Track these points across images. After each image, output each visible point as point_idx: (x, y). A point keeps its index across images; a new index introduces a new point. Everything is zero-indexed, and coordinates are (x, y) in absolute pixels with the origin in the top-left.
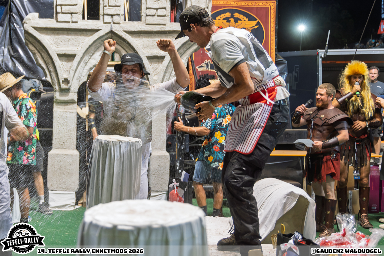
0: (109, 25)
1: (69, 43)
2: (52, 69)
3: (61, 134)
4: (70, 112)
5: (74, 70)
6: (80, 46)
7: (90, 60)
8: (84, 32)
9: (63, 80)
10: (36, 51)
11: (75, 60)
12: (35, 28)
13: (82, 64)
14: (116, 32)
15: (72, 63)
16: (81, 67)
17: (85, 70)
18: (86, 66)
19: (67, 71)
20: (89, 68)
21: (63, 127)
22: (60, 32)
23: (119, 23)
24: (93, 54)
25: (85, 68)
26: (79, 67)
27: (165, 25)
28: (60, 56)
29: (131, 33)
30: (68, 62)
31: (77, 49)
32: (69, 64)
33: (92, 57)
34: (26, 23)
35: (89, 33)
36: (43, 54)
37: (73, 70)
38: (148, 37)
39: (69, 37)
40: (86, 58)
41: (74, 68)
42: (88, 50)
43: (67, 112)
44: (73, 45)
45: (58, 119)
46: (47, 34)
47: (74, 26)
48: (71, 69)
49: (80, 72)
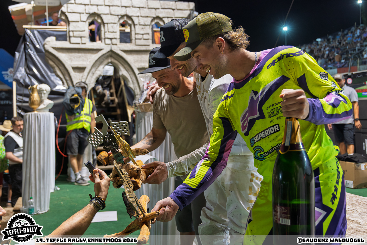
0: (109, 46)
1: (80, 59)
2: (68, 78)
6: (88, 61)
7: (96, 71)
8: (91, 51)
10: (55, 66)
12: (55, 48)
13: (91, 74)
14: (115, 51)
15: (83, 73)
22: (73, 51)
23: (116, 45)
24: (98, 67)
26: (89, 77)
27: (149, 45)
28: (74, 69)
29: (126, 52)
32: (81, 74)
34: (47, 44)
35: (95, 52)
36: (60, 67)
38: (137, 54)
39: (80, 55)
40: (93, 70)
41: (85, 77)
44: (83, 60)
46: (63, 52)
47: (83, 46)
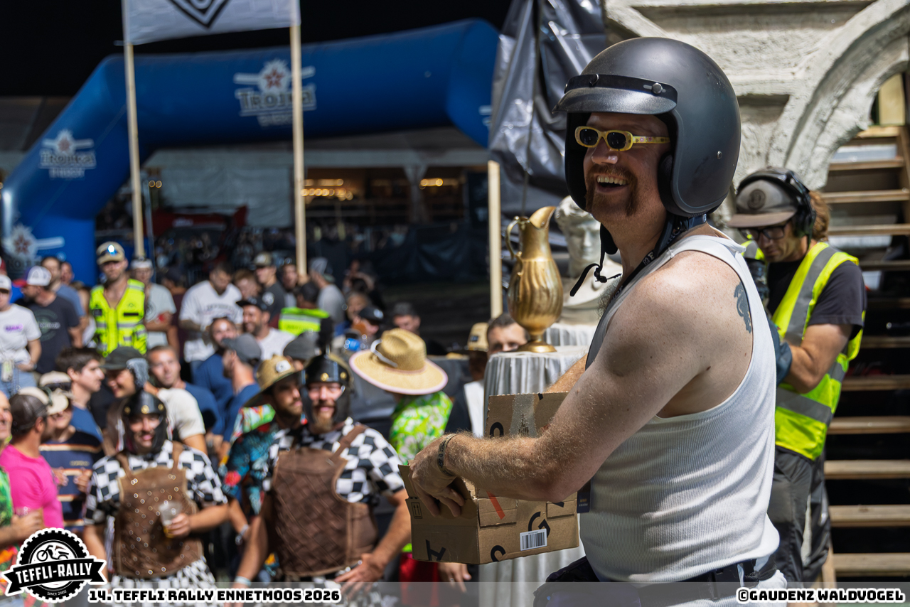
1: (764, 57)
5: (785, 149)
6: (801, 64)
7: (837, 111)
8: (815, 16)
11: (785, 114)
12: (648, 13)
13: (810, 127)
15: (774, 124)
16: (808, 137)
17: (818, 150)
18: (823, 136)
19: (759, 154)
20: (834, 139)
24: (847, 90)
25: (820, 142)
26: (801, 140)
30: (761, 122)
31: (791, 77)
32: (767, 129)
33: (844, 102)
35: (833, 18)
37: (780, 151)
40: (824, 105)
41: (783, 143)
42: (831, 76)
44: (776, 62)
48: (774, 146)
49: (802, 155)
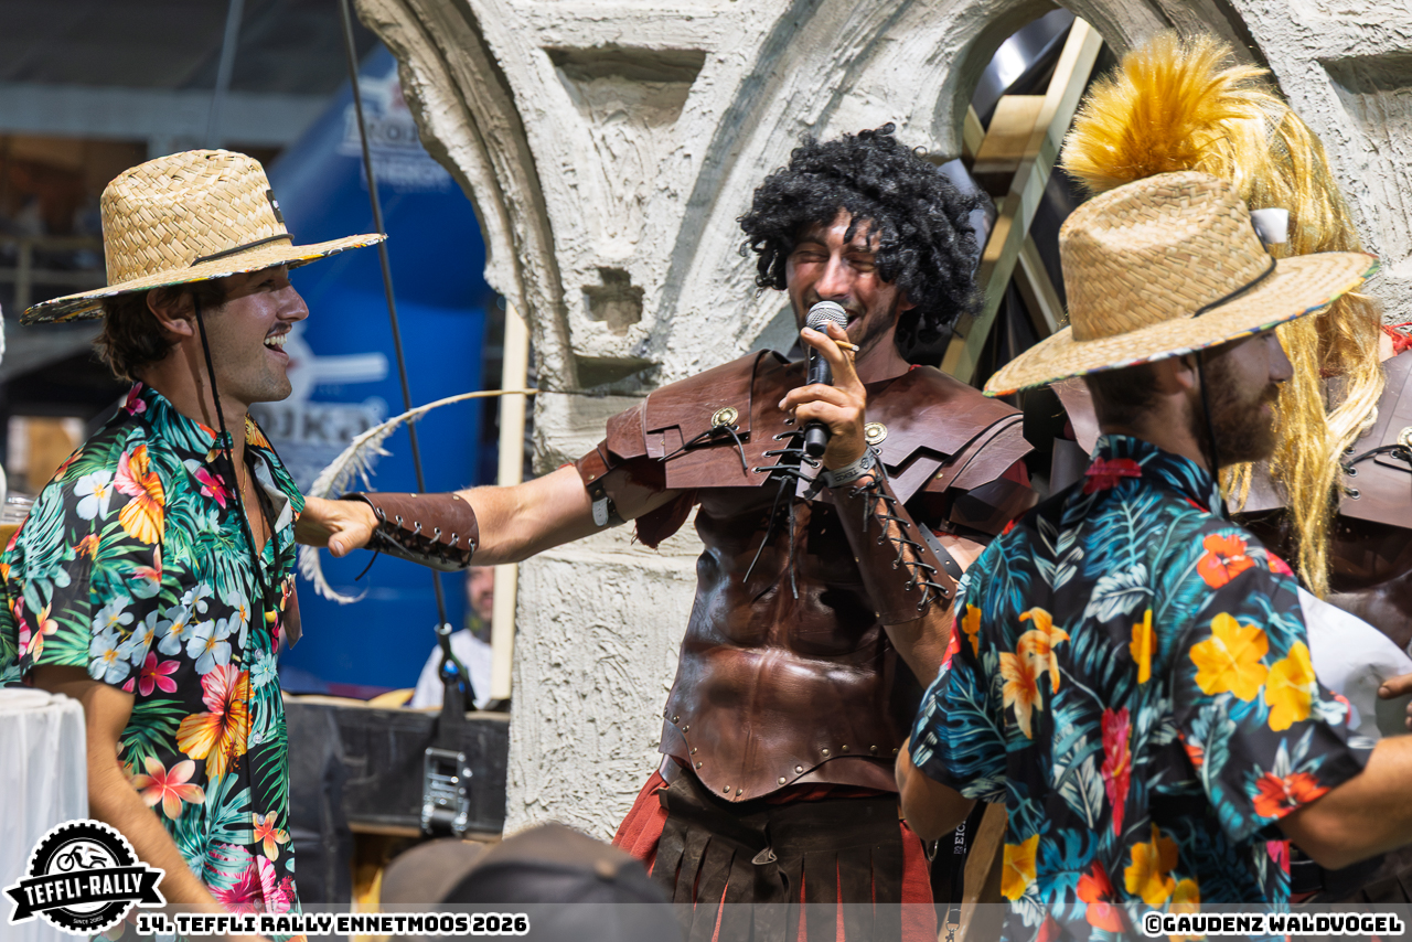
3: (567, 770)
4: (652, 574)
5: (685, 192)
9: (595, 280)
11: (691, 103)
15: (667, 128)
21: (590, 708)
37: (675, 195)
43: (625, 570)
45: (552, 633)
